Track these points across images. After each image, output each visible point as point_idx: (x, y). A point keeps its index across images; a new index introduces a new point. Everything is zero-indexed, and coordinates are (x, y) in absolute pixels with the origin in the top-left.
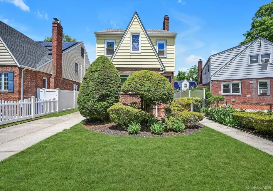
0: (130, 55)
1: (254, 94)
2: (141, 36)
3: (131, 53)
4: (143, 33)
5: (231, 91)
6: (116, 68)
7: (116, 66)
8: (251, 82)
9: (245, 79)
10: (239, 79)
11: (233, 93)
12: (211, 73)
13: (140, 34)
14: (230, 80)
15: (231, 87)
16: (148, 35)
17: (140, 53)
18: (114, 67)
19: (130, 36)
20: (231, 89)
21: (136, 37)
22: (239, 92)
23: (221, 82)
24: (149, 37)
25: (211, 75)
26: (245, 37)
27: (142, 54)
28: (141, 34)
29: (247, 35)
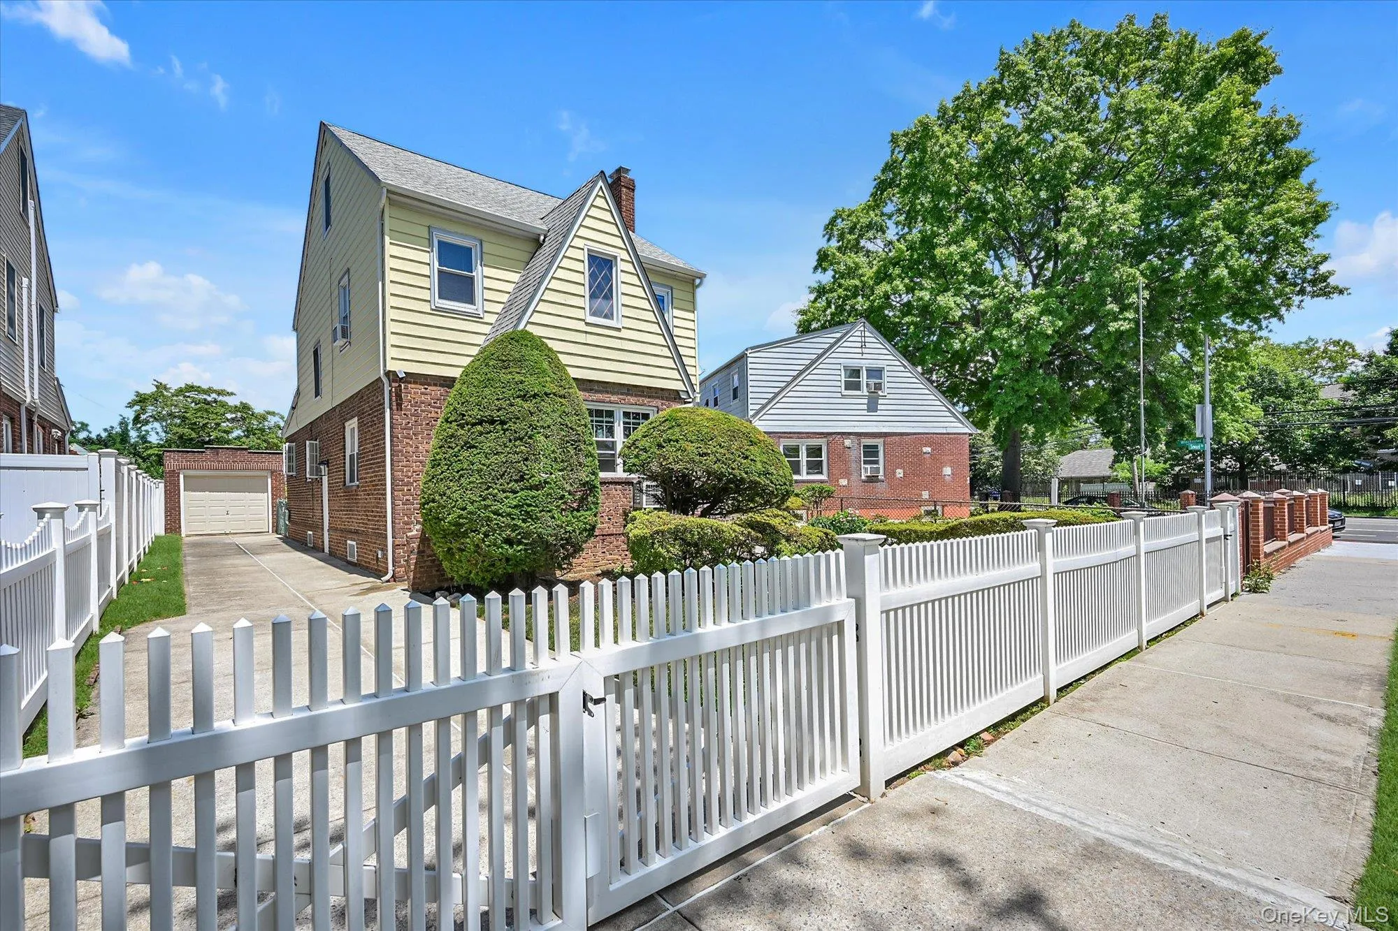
0: (586, 332)
1: (854, 477)
2: (622, 266)
3: (587, 324)
4: (624, 255)
5: (804, 468)
6: (574, 379)
7: (574, 373)
8: (847, 442)
9: (835, 433)
10: (822, 433)
11: (807, 473)
12: (750, 407)
13: (615, 257)
14: (800, 435)
15: (803, 458)
16: (640, 263)
17: (619, 330)
18: (568, 374)
19: (583, 255)
20: (805, 463)
21: (601, 266)
22: (821, 473)
23: (780, 437)
24: (644, 270)
25: (751, 413)
26: (812, 297)
27: (624, 334)
28: (622, 260)
29: (818, 291)
